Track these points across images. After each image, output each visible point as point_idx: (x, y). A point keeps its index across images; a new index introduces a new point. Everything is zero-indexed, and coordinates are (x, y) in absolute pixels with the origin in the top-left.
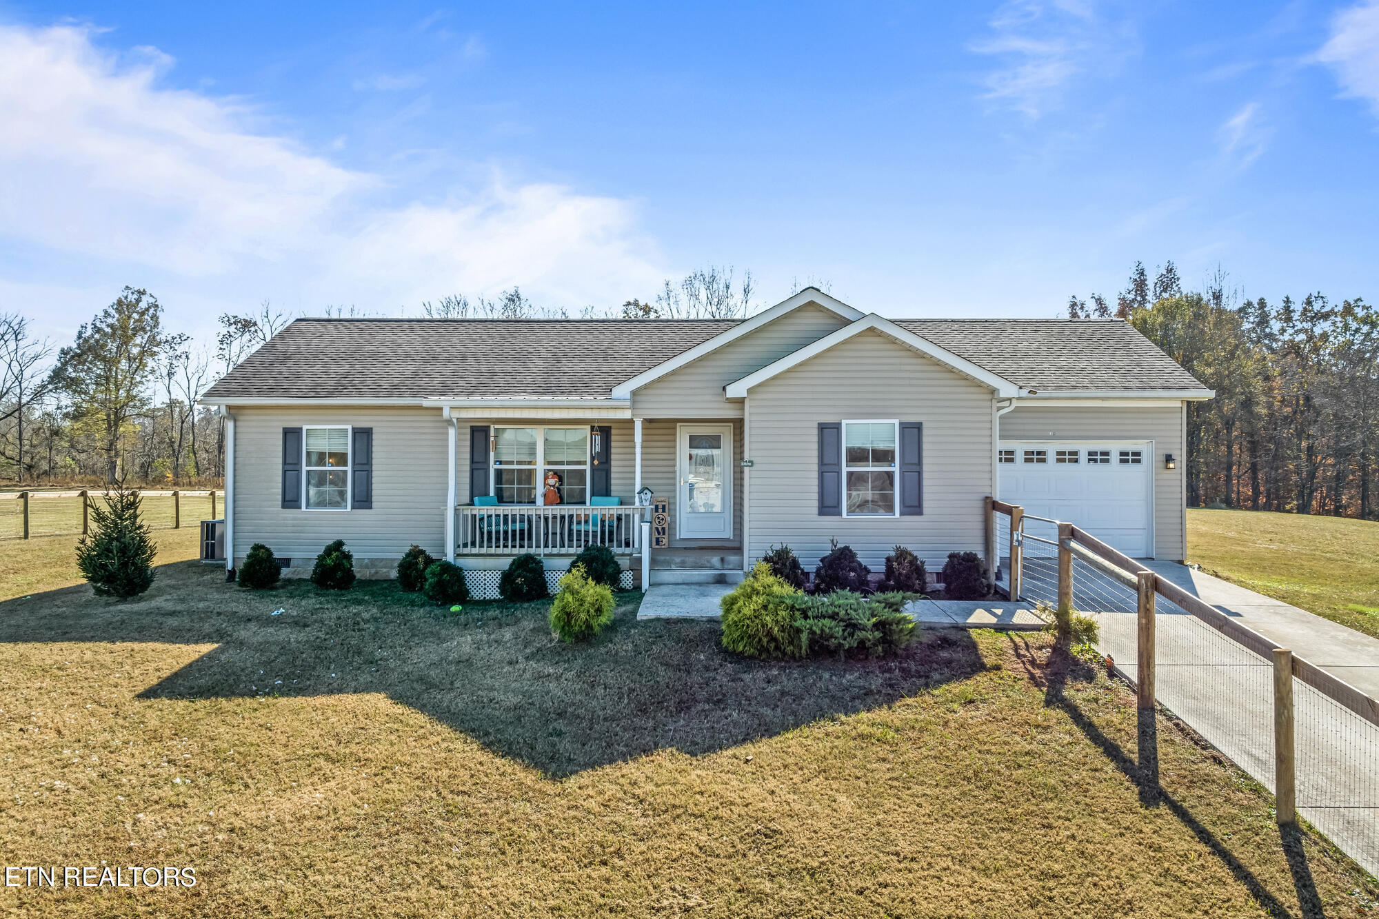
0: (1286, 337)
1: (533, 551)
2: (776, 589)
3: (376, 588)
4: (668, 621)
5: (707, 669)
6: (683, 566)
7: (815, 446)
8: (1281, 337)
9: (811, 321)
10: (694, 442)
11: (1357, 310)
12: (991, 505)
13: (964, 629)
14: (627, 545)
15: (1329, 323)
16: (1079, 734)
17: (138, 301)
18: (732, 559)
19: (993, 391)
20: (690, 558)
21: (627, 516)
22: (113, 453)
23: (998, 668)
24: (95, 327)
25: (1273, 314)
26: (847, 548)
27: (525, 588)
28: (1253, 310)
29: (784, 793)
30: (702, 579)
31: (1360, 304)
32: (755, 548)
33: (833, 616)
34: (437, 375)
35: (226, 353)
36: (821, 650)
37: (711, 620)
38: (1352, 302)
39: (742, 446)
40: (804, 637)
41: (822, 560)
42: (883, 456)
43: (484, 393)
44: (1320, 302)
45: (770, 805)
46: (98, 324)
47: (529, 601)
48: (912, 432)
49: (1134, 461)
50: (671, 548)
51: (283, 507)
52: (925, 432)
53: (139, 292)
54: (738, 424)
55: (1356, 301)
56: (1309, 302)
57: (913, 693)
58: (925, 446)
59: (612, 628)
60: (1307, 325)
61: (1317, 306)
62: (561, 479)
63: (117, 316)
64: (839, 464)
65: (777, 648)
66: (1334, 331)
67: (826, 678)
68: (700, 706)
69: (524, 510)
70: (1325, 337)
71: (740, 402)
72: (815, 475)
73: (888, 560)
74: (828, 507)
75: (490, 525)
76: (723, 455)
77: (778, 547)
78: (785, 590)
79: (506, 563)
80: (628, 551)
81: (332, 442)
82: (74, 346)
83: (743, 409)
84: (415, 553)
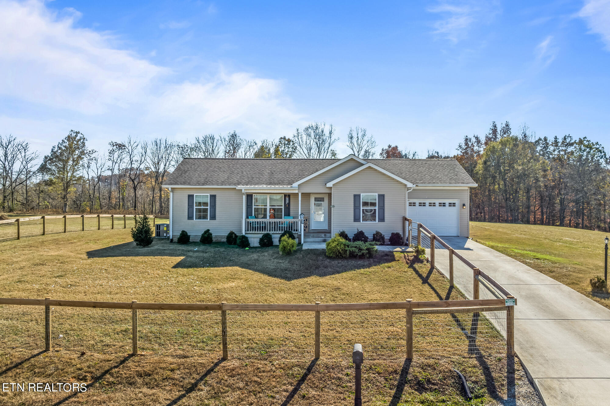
0: (556, 153)
1: (268, 232)
2: (341, 240)
3: (219, 244)
4: (311, 250)
5: (322, 261)
6: (313, 237)
7: (353, 201)
8: (553, 153)
9: (352, 164)
10: (316, 199)
11: (585, 142)
12: (405, 219)
13: (392, 252)
14: (297, 231)
15: (573, 147)
16: (414, 273)
17: (76, 136)
18: (328, 235)
19: (406, 185)
20: (315, 235)
21: (297, 222)
22: (65, 200)
23: (398, 260)
24: (59, 147)
25: (550, 143)
26: (362, 231)
27: (267, 243)
28: (542, 142)
29: (341, 282)
30: (319, 241)
31: (586, 139)
32: (335, 232)
33: (356, 247)
34: (235, 178)
35: (112, 158)
36: (353, 256)
37: (323, 249)
38: (582, 139)
39: (331, 201)
40: (348, 252)
41: (354, 235)
42: (373, 204)
43: (251, 184)
44: (569, 139)
45: (339, 284)
46: (60, 146)
47: (268, 247)
48: (382, 197)
49: (453, 206)
50: (309, 232)
51: (188, 219)
52: (385, 197)
53: (77, 133)
54: (330, 195)
55: (584, 138)
56: (565, 139)
57: (375, 265)
58: (385, 202)
59: (296, 251)
60: (564, 148)
61: (568, 140)
62: (275, 211)
63: (68, 143)
64: (360, 207)
65: (341, 255)
66: (575, 150)
67: (353, 262)
68: (321, 268)
69: (264, 220)
70: (572, 153)
71: (331, 188)
72: (353, 210)
73: (374, 235)
74: (356, 219)
75: (253, 225)
76: (325, 203)
77: (342, 231)
78: (343, 240)
79: (261, 236)
80: (297, 232)
81: (204, 199)
82: (50, 155)
83: (331, 190)
84: (231, 234)
